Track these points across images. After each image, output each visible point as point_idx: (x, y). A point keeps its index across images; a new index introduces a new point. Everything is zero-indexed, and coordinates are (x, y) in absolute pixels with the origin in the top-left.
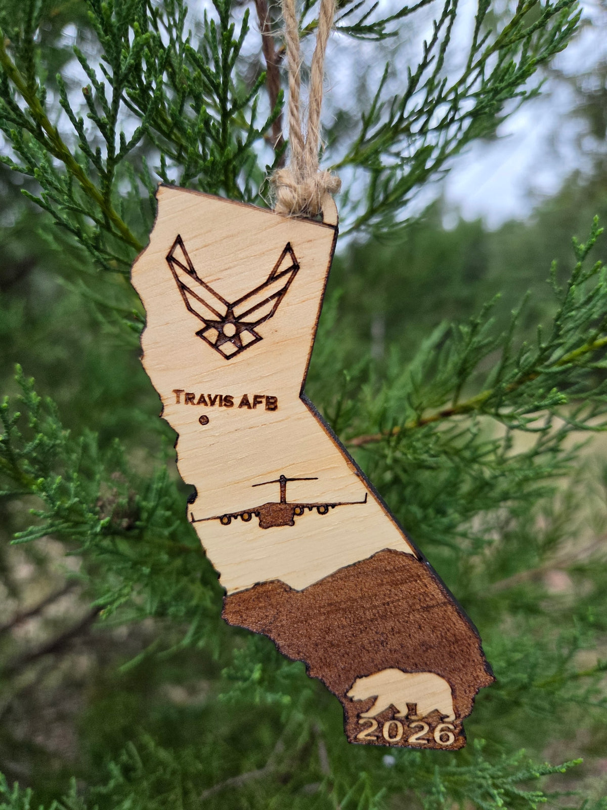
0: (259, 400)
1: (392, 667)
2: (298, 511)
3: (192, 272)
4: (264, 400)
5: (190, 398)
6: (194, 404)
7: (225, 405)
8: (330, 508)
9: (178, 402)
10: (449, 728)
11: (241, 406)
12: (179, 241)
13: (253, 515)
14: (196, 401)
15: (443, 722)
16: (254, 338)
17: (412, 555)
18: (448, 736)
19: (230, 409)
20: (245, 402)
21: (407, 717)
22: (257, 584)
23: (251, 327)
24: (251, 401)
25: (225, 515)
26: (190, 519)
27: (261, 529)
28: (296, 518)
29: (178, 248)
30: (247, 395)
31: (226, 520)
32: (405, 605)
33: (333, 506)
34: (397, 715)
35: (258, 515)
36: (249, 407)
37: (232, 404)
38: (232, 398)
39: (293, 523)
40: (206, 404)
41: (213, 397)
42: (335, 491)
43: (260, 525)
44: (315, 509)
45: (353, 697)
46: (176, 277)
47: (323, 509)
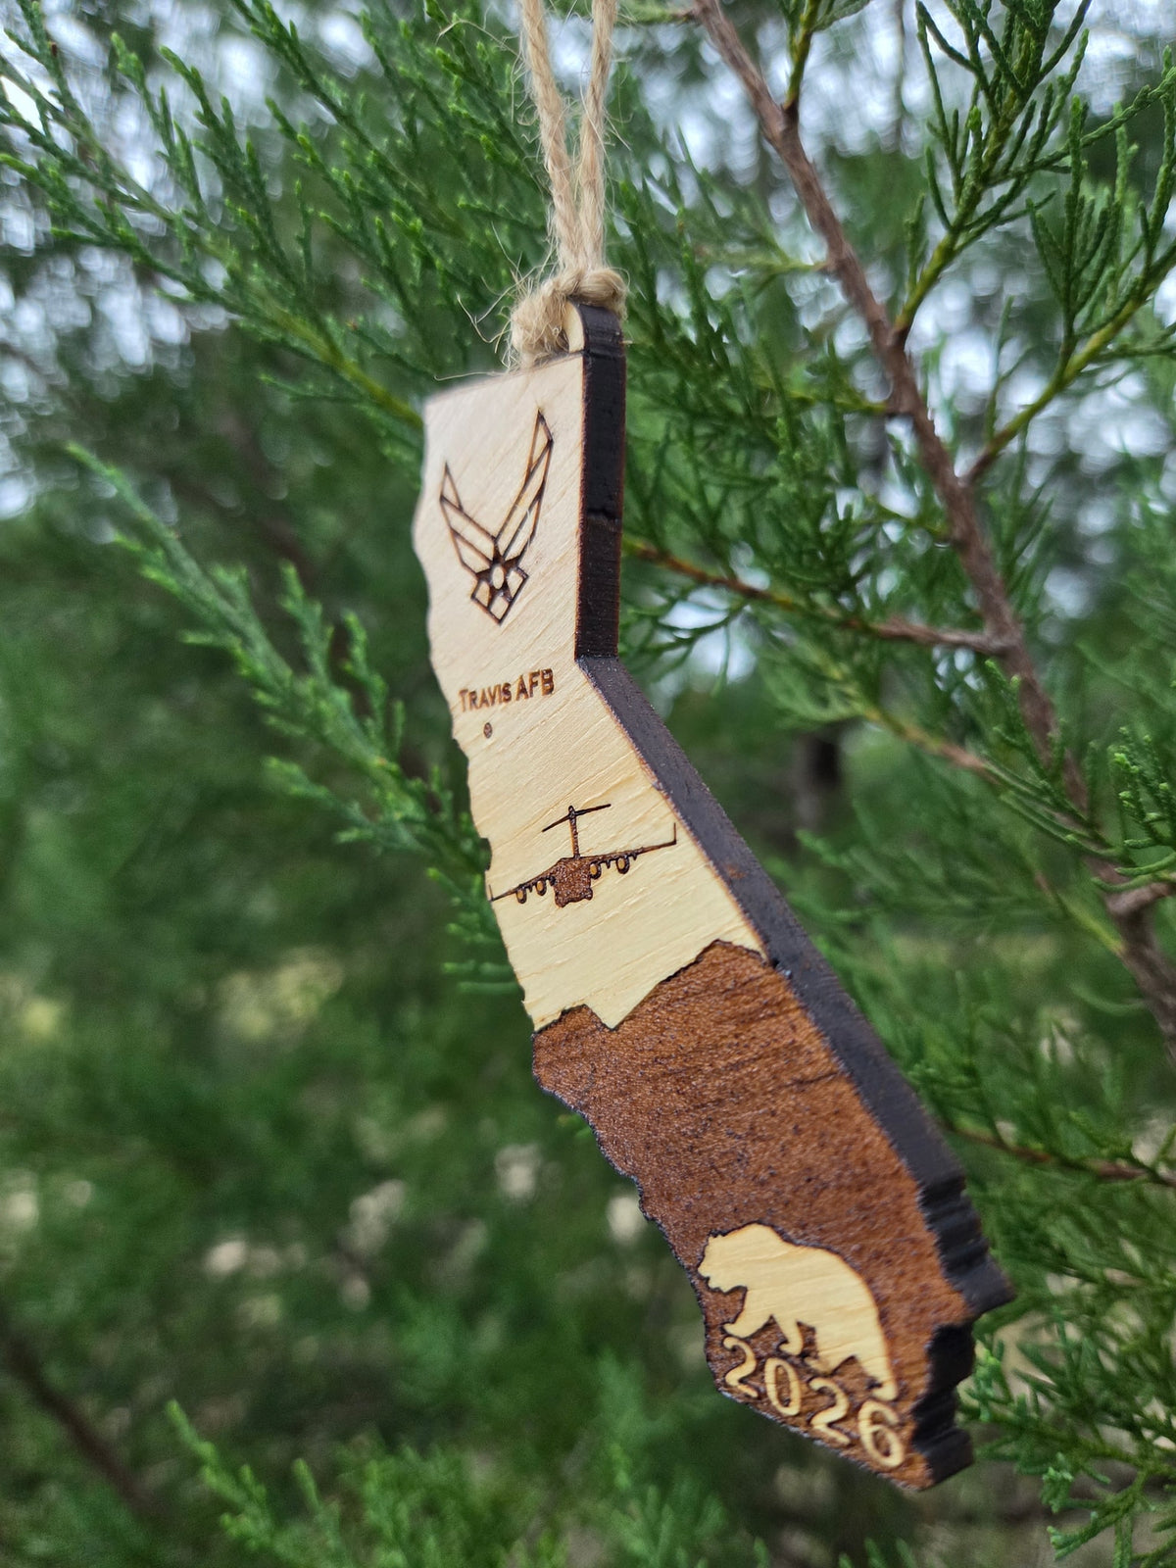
0: (535, 680)
3: (460, 507)
4: (539, 679)
5: (473, 699)
6: (478, 708)
7: (504, 700)
8: (631, 860)
9: (464, 710)
11: (518, 698)
12: (447, 469)
13: (547, 882)
14: (479, 702)
16: (520, 580)
17: (758, 953)
18: (889, 1442)
19: (507, 705)
20: (522, 689)
22: (564, 1013)
23: (516, 564)
24: (528, 685)
25: (520, 886)
28: (594, 883)
29: (447, 481)
30: (521, 675)
31: (521, 895)
32: (765, 1075)
33: (635, 854)
35: (551, 883)
36: (525, 695)
37: (510, 696)
38: (510, 685)
39: (588, 895)
40: (488, 704)
41: (492, 691)
42: (634, 823)
43: (557, 901)
45: (709, 1278)
46: (448, 522)
47: (624, 861)
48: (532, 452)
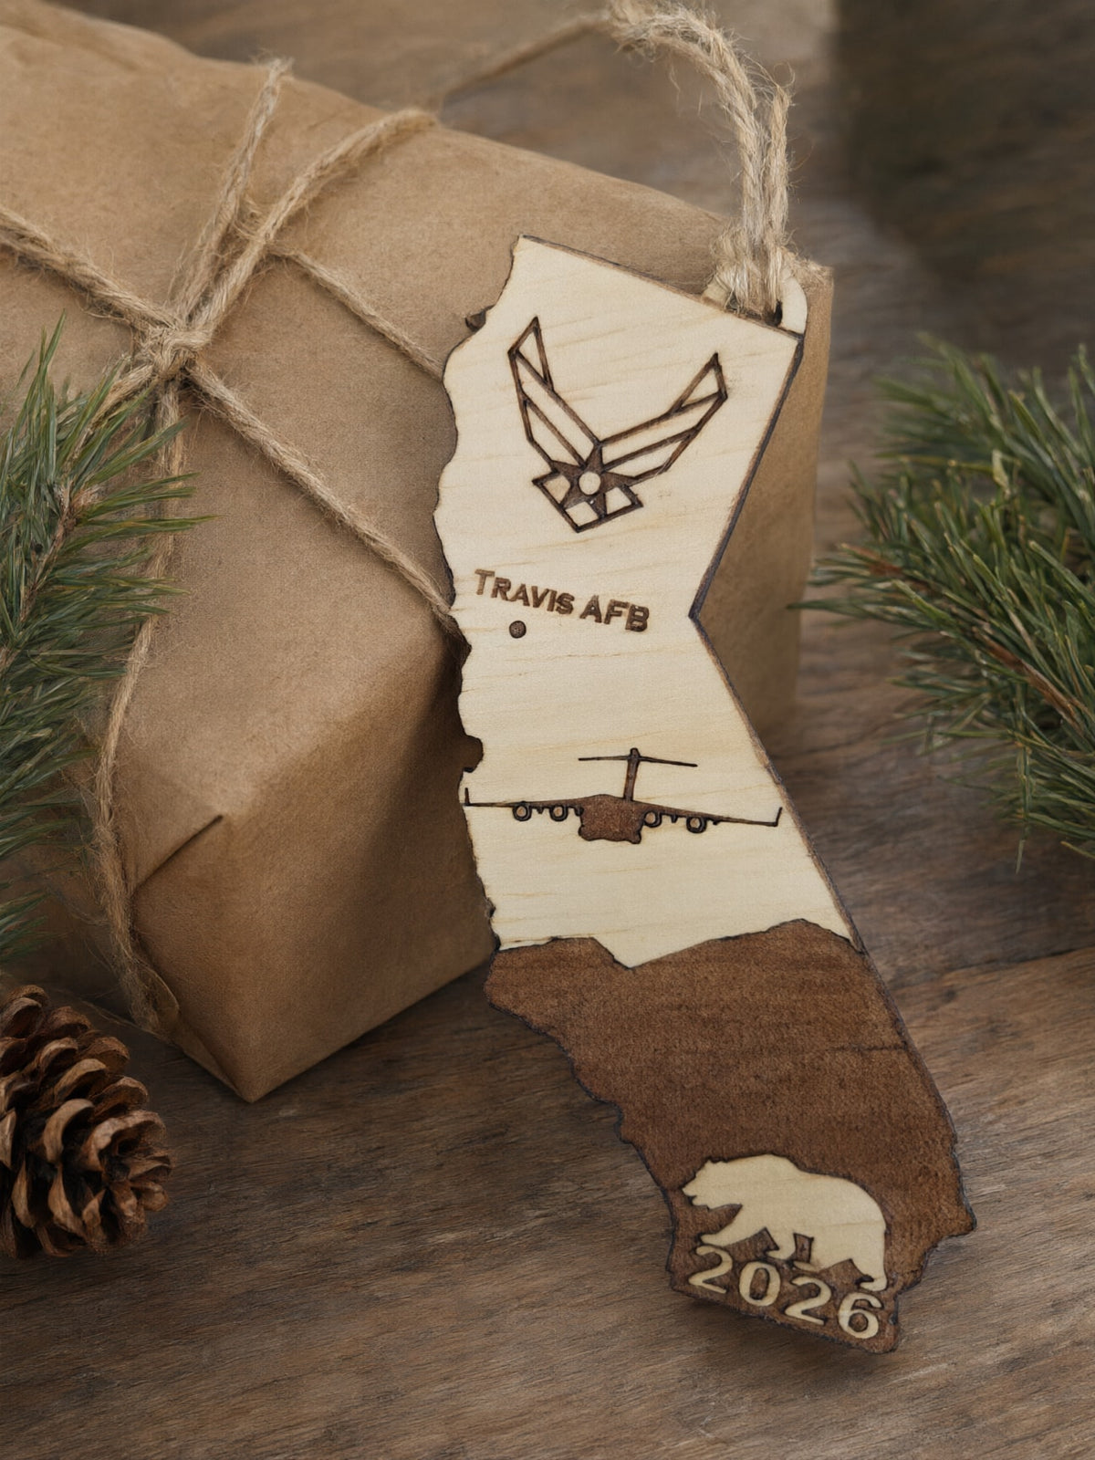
0: (617, 609)
1: (775, 1153)
2: (651, 818)
3: (546, 380)
4: (626, 611)
5: (502, 587)
6: (507, 599)
7: (558, 609)
8: (710, 824)
9: (480, 592)
10: (869, 1303)
11: (583, 616)
12: (535, 326)
13: (571, 811)
14: (510, 594)
15: (859, 1289)
16: (628, 503)
17: (848, 942)
18: (867, 1321)
19: (566, 618)
20: (592, 610)
21: (790, 1262)
22: (555, 939)
23: (626, 483)
24: (604, 610)
25: (523, 804)
26: (462, 798)
27: (580, 838)
28: (645, 831)
29: (531, 338)
30: (598, 597)
31: (522, 812)
33: (717, 820)
34: (773, 1254)
35: (579, 813)
36: (599, 620)
37: (569, 609)
38: (573, 599)
39: (637, 839)
40: (526, 603)
41: (540, 593)
43: (580, 832)
44: (682, 822)
45: (694, 1197)
46: (519, 384)
47: (699, 823)
48: (691, 389)
